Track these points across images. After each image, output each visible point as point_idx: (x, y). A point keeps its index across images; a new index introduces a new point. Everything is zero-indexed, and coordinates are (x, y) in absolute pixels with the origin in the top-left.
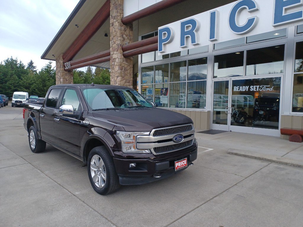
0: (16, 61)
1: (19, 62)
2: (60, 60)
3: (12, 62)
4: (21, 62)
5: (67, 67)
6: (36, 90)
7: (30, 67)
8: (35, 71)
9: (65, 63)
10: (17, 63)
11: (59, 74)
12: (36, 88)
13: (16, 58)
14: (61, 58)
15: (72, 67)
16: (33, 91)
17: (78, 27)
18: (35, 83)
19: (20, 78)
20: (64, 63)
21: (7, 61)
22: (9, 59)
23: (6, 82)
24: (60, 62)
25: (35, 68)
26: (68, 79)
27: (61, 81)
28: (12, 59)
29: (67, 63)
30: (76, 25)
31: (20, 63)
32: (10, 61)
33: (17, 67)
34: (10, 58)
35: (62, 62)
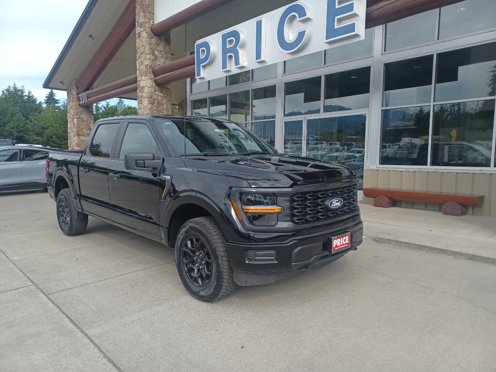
0: (22, 92)
1: (26, 93)
2: (72, 90)
3: (15, 92)
4: (30, 92)
5: (83, 100)
6: (54, 137)
7: (50, 101)
8: (59, 108)
9: (80, 95)
10: (24, 94)
11: (72, 111)
12: (54, 134)
13: (23, 87)
14: (74, 86)
15: (89, 100)
16: (48, 140)
17: (93, 39)
18: (53, 127)
19: (27, 119)
20: (78, 94)
21: (8, 90)
22: (11, 88)
23: (5, 124)
24: (72, 92)
25: (58, 103)
26: (85, 119)
27: (75, 122)
28: (15, 88)
29: (82, 94)
30: (90, 36)
31: (29, 94)
32: (12, 91)
33: (23, 101)
34: (12, 85)
35: (75, 92)
